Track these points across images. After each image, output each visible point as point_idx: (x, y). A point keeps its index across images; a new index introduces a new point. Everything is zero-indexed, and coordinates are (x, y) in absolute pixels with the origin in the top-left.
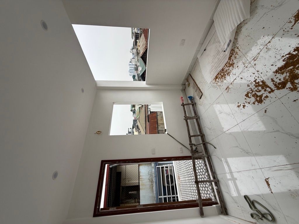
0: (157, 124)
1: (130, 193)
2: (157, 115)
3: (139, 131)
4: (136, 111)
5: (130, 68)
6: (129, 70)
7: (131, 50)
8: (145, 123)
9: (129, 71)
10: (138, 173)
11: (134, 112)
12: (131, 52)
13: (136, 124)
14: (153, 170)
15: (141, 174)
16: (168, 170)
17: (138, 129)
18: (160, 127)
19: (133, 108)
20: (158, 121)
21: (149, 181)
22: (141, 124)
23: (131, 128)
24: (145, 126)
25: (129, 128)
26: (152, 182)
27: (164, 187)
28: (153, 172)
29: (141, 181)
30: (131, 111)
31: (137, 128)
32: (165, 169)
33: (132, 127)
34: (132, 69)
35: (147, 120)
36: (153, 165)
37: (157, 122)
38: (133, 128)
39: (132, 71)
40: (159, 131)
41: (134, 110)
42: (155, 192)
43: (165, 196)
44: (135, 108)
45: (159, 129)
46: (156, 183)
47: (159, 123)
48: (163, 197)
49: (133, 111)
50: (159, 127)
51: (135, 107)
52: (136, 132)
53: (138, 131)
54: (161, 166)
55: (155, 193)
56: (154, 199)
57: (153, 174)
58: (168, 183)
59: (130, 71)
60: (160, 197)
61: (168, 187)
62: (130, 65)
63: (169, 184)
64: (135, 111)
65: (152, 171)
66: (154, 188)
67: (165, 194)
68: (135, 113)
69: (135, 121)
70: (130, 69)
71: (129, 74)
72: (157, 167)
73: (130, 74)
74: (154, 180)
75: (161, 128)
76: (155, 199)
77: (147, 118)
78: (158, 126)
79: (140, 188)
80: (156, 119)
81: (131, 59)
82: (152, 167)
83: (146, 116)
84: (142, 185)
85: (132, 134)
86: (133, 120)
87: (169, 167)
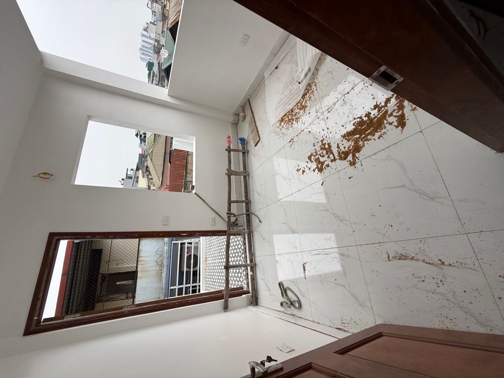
0: (186, 169)
1: (118, 283)
3: (150, 177)
4: (147, 137)
5: (144, 44)
6: (140, 46)
7: (149, 2)
8: (163, 164)
9: (141, 49)
11: (143, 140)
12: (149, 6)
13: (144, 162)
14: (166, 248)
15: (142, 254)
16: (191, 247)
17: (147, 173)
21: (156, 265)
22: (154, 165)
23: (132, 170)
24: (162, 169)
25: (129, 169)
26: (162, 265)
27: (181, 273)
28: (166, 251)
29: (142, 265)
30: (137, 135)
31: (147, 171)
32: (186, 245)
33: (135, 168)
34: (147, 48)
35: (167, 160)
36: (166, 241)
37: (186, 167)
38: (138, 169)
39: (147, 51)
41: (143, 136)
43: (181, 286)
45: (188, 179)
46: (168, 267)
47: (188, 168)
48: (177, 287)
49: (141, 136)
50: (188, 175)
52: (143, 177)
53: (148, 176)
54: (180, 242)
55: (164, 282)
56: (162, 291)
57: (165, 254)
58: (189, 266)
59: (143, 51)
60: (172, 288)
61: (188, 273)
62: (143, 35)
63: (190, 269)
64: (145, 137)
65: (163, 249)
66: (164, 275)
67: (181, 283)
68: (145, 142)
69: (143, 157)
70: (143, 46)
71: (139, 55)
72: (173, 242)
73: (143, 56)
74: (165, 263)
76: (164, 291)
77: (168, 156)
78: (186, 174)
79: (138, 276)
80: (185, 161)
81: (148, 24)
82: (165, 243)
83: (166, 152)
84: (141, 271)
85: (135, 182)
86: (140, 154)
87: (193, 243)
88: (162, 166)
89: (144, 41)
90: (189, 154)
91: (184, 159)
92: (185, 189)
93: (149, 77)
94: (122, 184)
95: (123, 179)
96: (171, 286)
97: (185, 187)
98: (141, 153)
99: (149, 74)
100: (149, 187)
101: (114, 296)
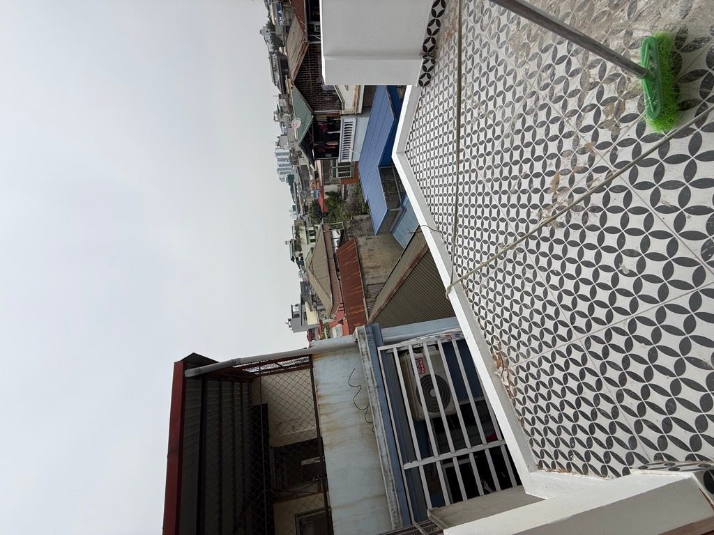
0: (362, 269)
1: (304, 462)
2: (358, 247)
3: (319, 308)
4: (304, 258)
5: (280, 163)
6: (277, 167)
7: (276, 115)
8: (328, 274)
9: (278, 170)
10: (310, 387)
11: (300, 263)
12: (277, 119)
13: (308, 291)
14: (368, 364)
15: (322, 390)
16: (425, 357)
17: (315, 303)
18: (370, 276)
19: (297, 253)
20: (363, 261)
21: (357, 412)
22: (317, 280)
23: (297, 305)
24: (329, 282)
25: (294, 305)
26: (367, 410)
27: (420, 425)
28: (368, 372)
29: (326, 414)
30: (293, 259)
31: (313, 301)
32: (412, 356)
33: (299, 302)
34: (284, 165)
35: (333, 267)
36: (363, 346)
37: (361, 264)
38: (303, 302)
39: (284, 169)
40: (368, 287)
41: (300, 258)
42: (385, 451)
43: (428, 461)
44: (302, 252)
45: (367, 283)
46: (385, 410)
47: (364, 265)
48: (420, 463)
49: (297, 259)
50: (366, 276)
51: (300, 250)
52: (311, 310)
53: (316, 307)
54: (394, 347)
55: (384, 454)
56: (386, 476)
57: (370, 381)
58: (432, 406)
59: (281, 170)
60: (408, 466)
61: (437, 422)
62: (278, 154)
63: (439, 411)
64: (302, 259)
65: (363, 370)
66: (380, 432)
67: (426, 452)
68: (303, 265)
69: (305, 285)
70: (280, 165)
71: (277, 176)
72: (380, 349)
73: (282, 176)
74: (376, 403)
75: (373, 278)
76: (391, 477)
77: (332, 261)
78: (363, 275)
79: (324, 443)
80: (356, 257)
81: (278, 137)
82: (363, 355)
83: (330, 257)
84: (328, 430)
85: (303, 319)
86: (301, 283)
87: (426, 349)
88: (329, 278)
89: (279, 160)
90: (360, 246)
91: (355, 255)
92: (366, 298)
93: (292, 192)
94: (290, 327)
95: (290, 320)
96: (404, 463)
97: (366, 295)
98: (302, 281)
99: (292, 189)
100: (321, 321)
101: (298, 489)
